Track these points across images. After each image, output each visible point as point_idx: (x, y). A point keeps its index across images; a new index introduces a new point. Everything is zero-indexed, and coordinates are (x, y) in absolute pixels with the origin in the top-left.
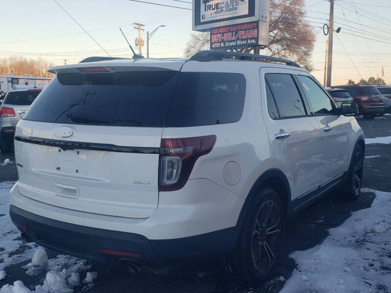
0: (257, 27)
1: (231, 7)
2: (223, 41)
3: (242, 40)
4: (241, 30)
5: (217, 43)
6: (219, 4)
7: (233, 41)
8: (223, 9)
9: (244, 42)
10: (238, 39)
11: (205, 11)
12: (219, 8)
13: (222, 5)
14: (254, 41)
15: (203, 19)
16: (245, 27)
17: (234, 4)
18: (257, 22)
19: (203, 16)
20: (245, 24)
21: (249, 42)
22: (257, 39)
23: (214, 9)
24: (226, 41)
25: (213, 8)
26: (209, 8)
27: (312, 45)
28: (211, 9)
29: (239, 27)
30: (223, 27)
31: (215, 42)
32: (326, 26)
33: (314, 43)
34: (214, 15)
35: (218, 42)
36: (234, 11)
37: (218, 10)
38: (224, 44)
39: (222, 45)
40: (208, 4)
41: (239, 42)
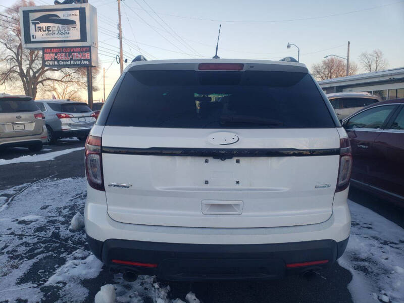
0: (90, 51)
1: (63, 31)
2: (56, 60)
3: (76, 60)
4: (75, 52)
5: (50, 61)
6: (50, 27)
7: (68, 61)
8: (55, 32)
9: (78, 63)
10: (71, 59)
11: (36, 31)
12: (50, 31)
13: (54, 29)
14: (87, 62)
15: (33, 38)
16: (78, 50)
17: (66, 29)
18: (89, 47)
19: (33, 36)
20: (78, 47)
21: (83, 62)
22: (90, 61)
23: (45, 31)
24: (60, 60)
25: (44, 29)
26: (40, 30)
27: (98, 71)
28: (42, 30)
29: (72, 50)
30: (55, 48)
31: (48, 60)
32: (118, 57)
33: (99, 69)
34: (45, 36)
35: (52, 60)
36: (66, 35)
37: (50, 32)
38: (58, 62)
39: (56, 63)
40: (37, 25)
41: (73, 62)
